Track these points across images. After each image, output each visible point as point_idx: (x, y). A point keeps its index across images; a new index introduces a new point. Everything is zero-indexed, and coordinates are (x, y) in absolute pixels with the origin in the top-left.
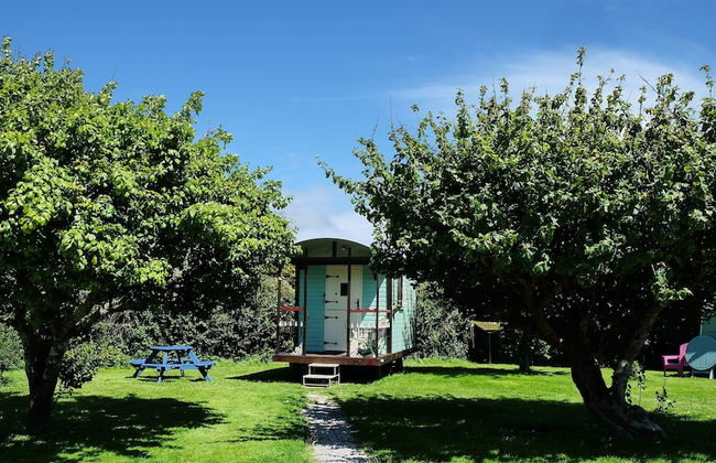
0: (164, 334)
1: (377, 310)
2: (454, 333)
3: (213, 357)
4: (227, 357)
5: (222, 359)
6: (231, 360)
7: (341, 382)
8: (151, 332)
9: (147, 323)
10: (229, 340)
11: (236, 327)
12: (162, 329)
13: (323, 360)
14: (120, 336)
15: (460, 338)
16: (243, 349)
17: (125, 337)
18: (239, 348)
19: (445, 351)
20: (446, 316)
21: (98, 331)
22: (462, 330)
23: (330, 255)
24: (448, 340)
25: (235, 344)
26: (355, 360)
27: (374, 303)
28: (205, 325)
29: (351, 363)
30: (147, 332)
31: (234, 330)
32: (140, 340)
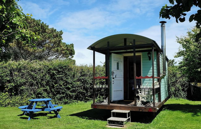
0: (51, 91)
1: (153, 77)
2: (180, 88)
3: (74, 101)
4: (81, 100)
5: (79, 101)
6: (83, 102)
7: (132, 121)
8: (46, 90)
9: (44, 87)
10: (82, 93)
11: (84, 87)
12: (50, 89)
13: (120, 108)
14: (32, 92)
15: (183, 90)
16: (88, 97)
17: (34, 93)
18: (86, 96)
19: (177, 95)
20: (177, 80)
21: (22, 90)
22: (184, 86)
23: (122, 44)
24: (178, 91)
25: (84, 94)
26: (140, 108)
27: (151, 71)
28: (69, 87)
29: (137, 110)
30: (44, 90)
31: (84, 88)
32: (41, 94)
